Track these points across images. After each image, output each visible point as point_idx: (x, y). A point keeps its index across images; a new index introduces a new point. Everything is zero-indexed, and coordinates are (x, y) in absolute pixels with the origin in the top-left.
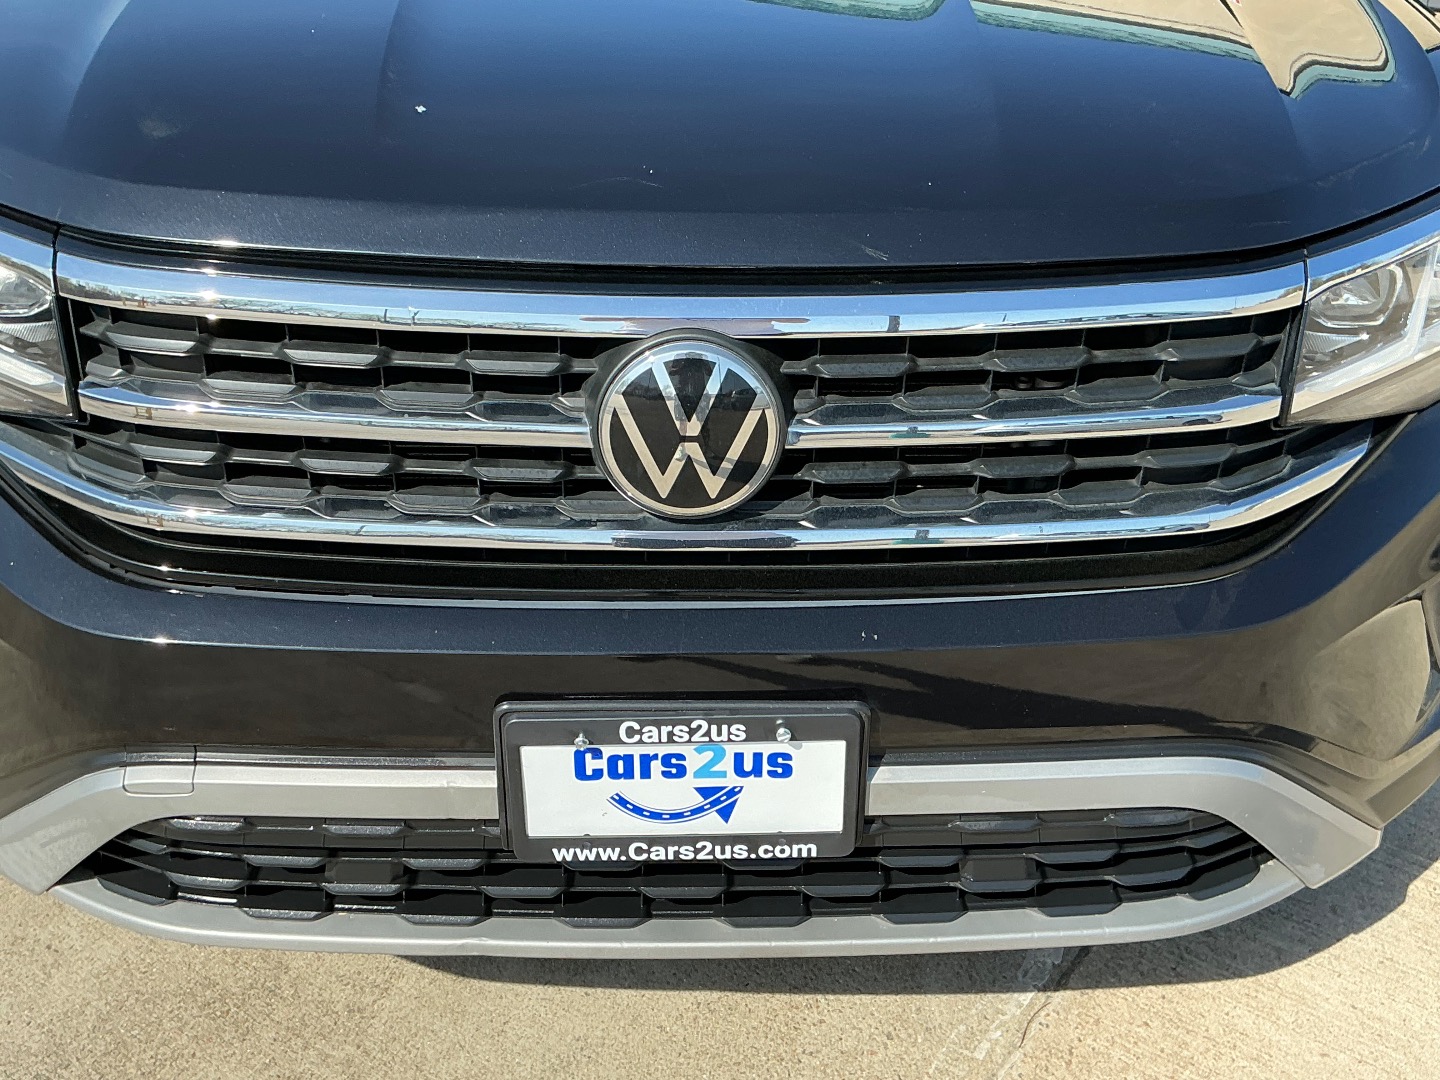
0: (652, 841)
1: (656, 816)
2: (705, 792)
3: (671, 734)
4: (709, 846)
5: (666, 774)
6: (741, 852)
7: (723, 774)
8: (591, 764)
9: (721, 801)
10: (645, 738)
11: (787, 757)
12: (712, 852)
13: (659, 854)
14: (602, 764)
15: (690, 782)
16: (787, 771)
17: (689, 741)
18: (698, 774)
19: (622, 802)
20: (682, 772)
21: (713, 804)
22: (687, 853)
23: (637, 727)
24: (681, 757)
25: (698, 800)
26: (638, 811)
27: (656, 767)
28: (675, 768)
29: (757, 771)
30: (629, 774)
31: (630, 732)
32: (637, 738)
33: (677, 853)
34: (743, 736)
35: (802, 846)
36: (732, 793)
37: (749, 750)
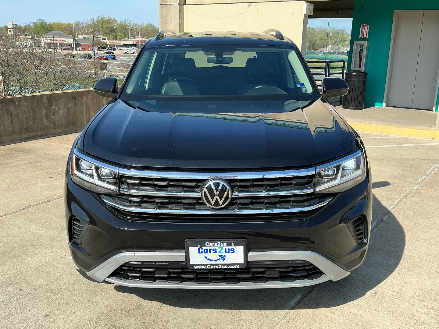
0: (211, 265)
1: (212, 260)
2: (220, 256)
3: (214, 245)
4: (221, 266)
5: (214, 252)
6: (226, 267)
7: (223, 252)
8: (201, 250)
9: (223, 257)
10: (210, 246)
11: (234, 249)
12: (221, 267)
13: (212, 267)
14: (203, 250)
15: (217, 254)
16: (234, 252)
17: (217, 246)
18: (219, 252)
19: (206, 258)
20: (216, 252)
21: (222, 258)
22: (217, 267)
23: (208, 243)
24: (216, 249)
25: (219, 257)
26: (209, 259)
27: (212, 251)
28: (215, 251)
29: (229, 252)
30: (207, 252)
31: (207, 244)
32: (208, 245)
33: (215, 267)
34: (226, 245)
35: (237, 266)
36: (225, 256)
37: (227, 248)
